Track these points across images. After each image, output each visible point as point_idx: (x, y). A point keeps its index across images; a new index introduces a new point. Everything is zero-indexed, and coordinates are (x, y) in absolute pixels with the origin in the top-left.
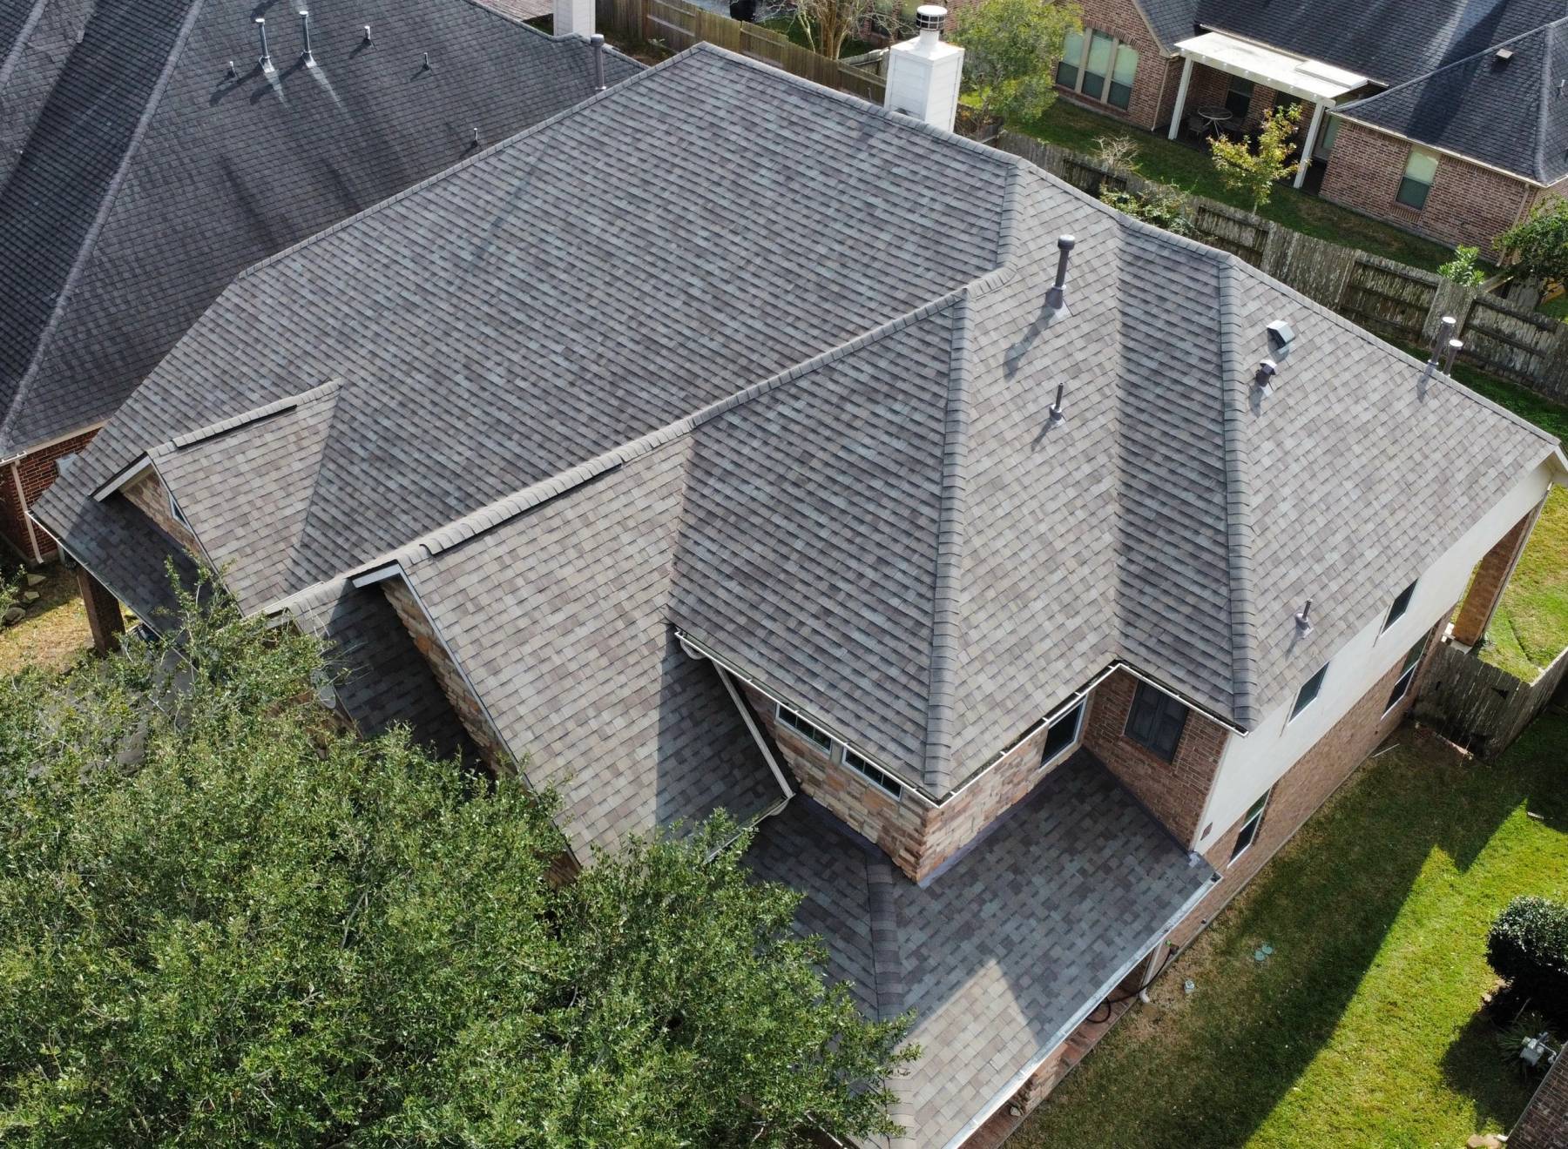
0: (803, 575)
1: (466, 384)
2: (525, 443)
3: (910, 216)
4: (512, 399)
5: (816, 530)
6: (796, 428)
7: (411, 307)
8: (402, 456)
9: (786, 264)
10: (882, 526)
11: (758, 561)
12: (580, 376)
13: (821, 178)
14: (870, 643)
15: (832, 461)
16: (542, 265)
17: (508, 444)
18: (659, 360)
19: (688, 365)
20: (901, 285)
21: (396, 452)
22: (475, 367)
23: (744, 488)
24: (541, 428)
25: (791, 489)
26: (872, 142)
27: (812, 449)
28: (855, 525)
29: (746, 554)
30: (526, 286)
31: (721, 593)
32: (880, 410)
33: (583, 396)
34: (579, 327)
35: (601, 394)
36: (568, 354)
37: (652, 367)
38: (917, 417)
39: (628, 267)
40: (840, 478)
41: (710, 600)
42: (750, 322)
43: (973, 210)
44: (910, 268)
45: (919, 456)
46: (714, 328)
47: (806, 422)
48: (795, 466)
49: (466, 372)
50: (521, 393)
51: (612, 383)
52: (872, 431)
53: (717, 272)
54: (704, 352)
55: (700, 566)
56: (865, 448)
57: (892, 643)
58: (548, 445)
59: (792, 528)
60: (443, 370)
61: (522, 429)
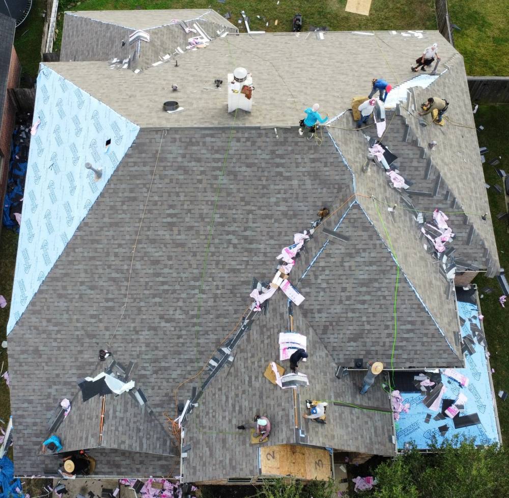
0: (372, 327)
1: (168, 325)
2: (216, 333)
3: (298, 169)
4: (195, 320)
5: (366, 311)
6: (332, 281)
7: (111, 309)
8: (167, 365)
9: (263, 213)
10: (387, 298)
11: (355, 332)
12: (215, 297)
13: (248, 169)
14: (411, 335)
15: (354, 285)
16: (156, 262)
17: (208, 337)
18: (242, 275)
19: (257, 271)
20: (316, 200)
21: (163, 364)
22: (166, 317)
23: (329, 311)
24: (217, 324)
25: (347, 302)
26: (258, 144)
27: (344, 285)
28: (378, 302)
29: (348, 332)
30: (158, 275)
31: (350, 349)
32: (358, 259)
33: (224, 304)
34: (196, 279)
35: (231, 300)
36: (202, 292)
37: (242, 279)
38: (372, 255)
39: (197, 246)
40: (361, 289)
41: (348, 353)
42: (267, 242)
43: (321, 156)
44: (314, 191)
45: (383, 268)
46: (256, 252)
47: (333, 277)
48: (343, 294)
49: (163, 320)
50: (197, 316)
51: (231, 293)
52: (360, 268)
53: (237, 229)
54: (258, 263)
55: (335, 345)
56: (362, 275)
57: (417, 331)
58: (226, 329)
59: (357, 315)
60: (153, 325)
61: (210, 329)
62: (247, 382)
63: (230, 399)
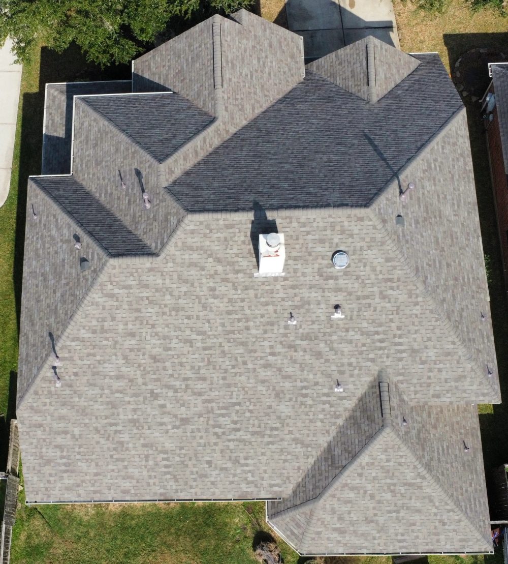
1: (324, 117)
3: (213, 191)
5: (154, 116)
6: (183, 128)
8: (321, 100)
9: (245, 169)
11: (164, 107)
12: (284, 130)
13: (260, 190)
15: (164, 127)
25: (170, 119)
27: (173, 126)
28: (144, 120)
29: (169, 107)
32: (160, 138)
33: (276, 127)
36: (296, 132)
38: (148, 140)
39: (303, 152)
40: (159, 125)
43: (191, 199)
46: (250, 151)
49: (328, 119)
50: (299, 121)
52: (158, 134)
53: (268, 161)
56: (156, 131)
60: (337, 116)
62: (254, 77)
63: (267, 72)
